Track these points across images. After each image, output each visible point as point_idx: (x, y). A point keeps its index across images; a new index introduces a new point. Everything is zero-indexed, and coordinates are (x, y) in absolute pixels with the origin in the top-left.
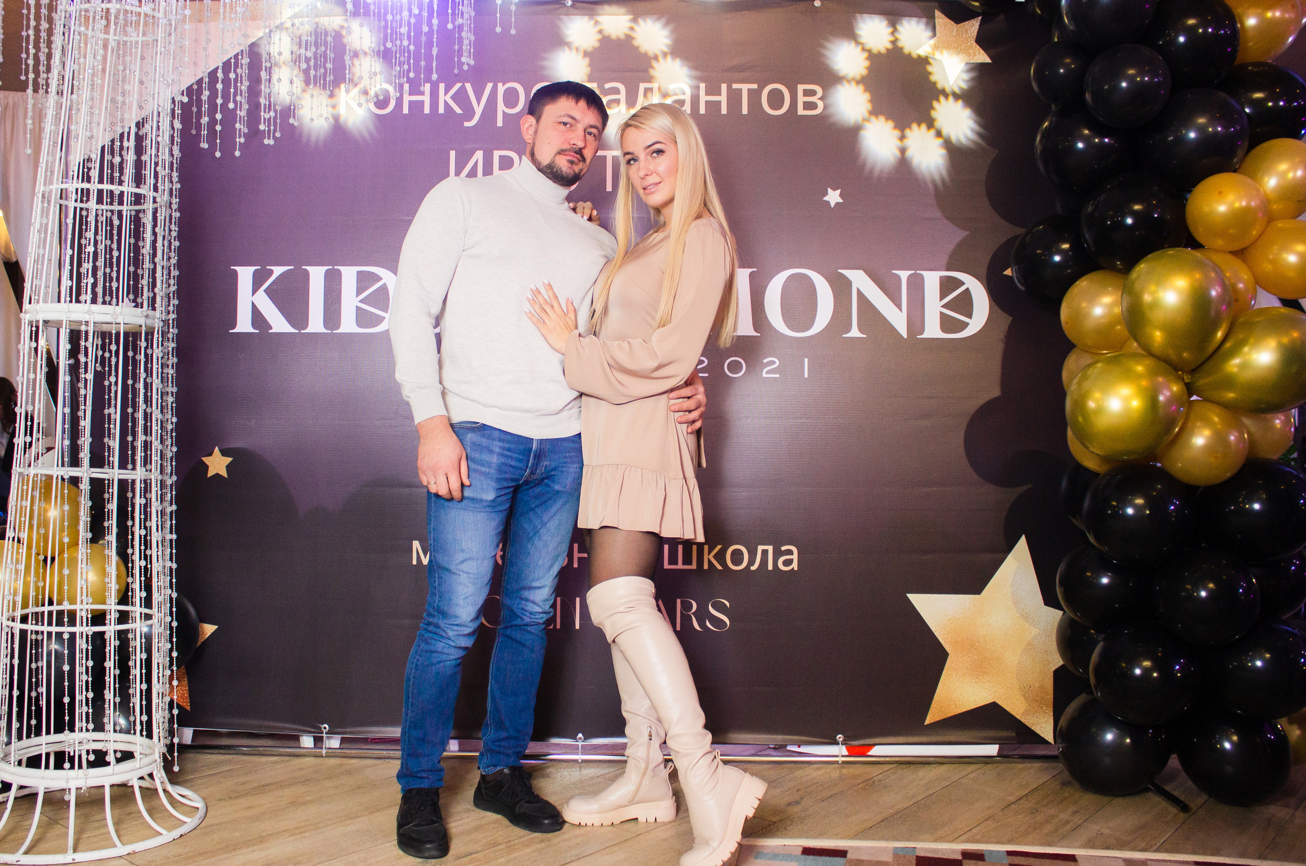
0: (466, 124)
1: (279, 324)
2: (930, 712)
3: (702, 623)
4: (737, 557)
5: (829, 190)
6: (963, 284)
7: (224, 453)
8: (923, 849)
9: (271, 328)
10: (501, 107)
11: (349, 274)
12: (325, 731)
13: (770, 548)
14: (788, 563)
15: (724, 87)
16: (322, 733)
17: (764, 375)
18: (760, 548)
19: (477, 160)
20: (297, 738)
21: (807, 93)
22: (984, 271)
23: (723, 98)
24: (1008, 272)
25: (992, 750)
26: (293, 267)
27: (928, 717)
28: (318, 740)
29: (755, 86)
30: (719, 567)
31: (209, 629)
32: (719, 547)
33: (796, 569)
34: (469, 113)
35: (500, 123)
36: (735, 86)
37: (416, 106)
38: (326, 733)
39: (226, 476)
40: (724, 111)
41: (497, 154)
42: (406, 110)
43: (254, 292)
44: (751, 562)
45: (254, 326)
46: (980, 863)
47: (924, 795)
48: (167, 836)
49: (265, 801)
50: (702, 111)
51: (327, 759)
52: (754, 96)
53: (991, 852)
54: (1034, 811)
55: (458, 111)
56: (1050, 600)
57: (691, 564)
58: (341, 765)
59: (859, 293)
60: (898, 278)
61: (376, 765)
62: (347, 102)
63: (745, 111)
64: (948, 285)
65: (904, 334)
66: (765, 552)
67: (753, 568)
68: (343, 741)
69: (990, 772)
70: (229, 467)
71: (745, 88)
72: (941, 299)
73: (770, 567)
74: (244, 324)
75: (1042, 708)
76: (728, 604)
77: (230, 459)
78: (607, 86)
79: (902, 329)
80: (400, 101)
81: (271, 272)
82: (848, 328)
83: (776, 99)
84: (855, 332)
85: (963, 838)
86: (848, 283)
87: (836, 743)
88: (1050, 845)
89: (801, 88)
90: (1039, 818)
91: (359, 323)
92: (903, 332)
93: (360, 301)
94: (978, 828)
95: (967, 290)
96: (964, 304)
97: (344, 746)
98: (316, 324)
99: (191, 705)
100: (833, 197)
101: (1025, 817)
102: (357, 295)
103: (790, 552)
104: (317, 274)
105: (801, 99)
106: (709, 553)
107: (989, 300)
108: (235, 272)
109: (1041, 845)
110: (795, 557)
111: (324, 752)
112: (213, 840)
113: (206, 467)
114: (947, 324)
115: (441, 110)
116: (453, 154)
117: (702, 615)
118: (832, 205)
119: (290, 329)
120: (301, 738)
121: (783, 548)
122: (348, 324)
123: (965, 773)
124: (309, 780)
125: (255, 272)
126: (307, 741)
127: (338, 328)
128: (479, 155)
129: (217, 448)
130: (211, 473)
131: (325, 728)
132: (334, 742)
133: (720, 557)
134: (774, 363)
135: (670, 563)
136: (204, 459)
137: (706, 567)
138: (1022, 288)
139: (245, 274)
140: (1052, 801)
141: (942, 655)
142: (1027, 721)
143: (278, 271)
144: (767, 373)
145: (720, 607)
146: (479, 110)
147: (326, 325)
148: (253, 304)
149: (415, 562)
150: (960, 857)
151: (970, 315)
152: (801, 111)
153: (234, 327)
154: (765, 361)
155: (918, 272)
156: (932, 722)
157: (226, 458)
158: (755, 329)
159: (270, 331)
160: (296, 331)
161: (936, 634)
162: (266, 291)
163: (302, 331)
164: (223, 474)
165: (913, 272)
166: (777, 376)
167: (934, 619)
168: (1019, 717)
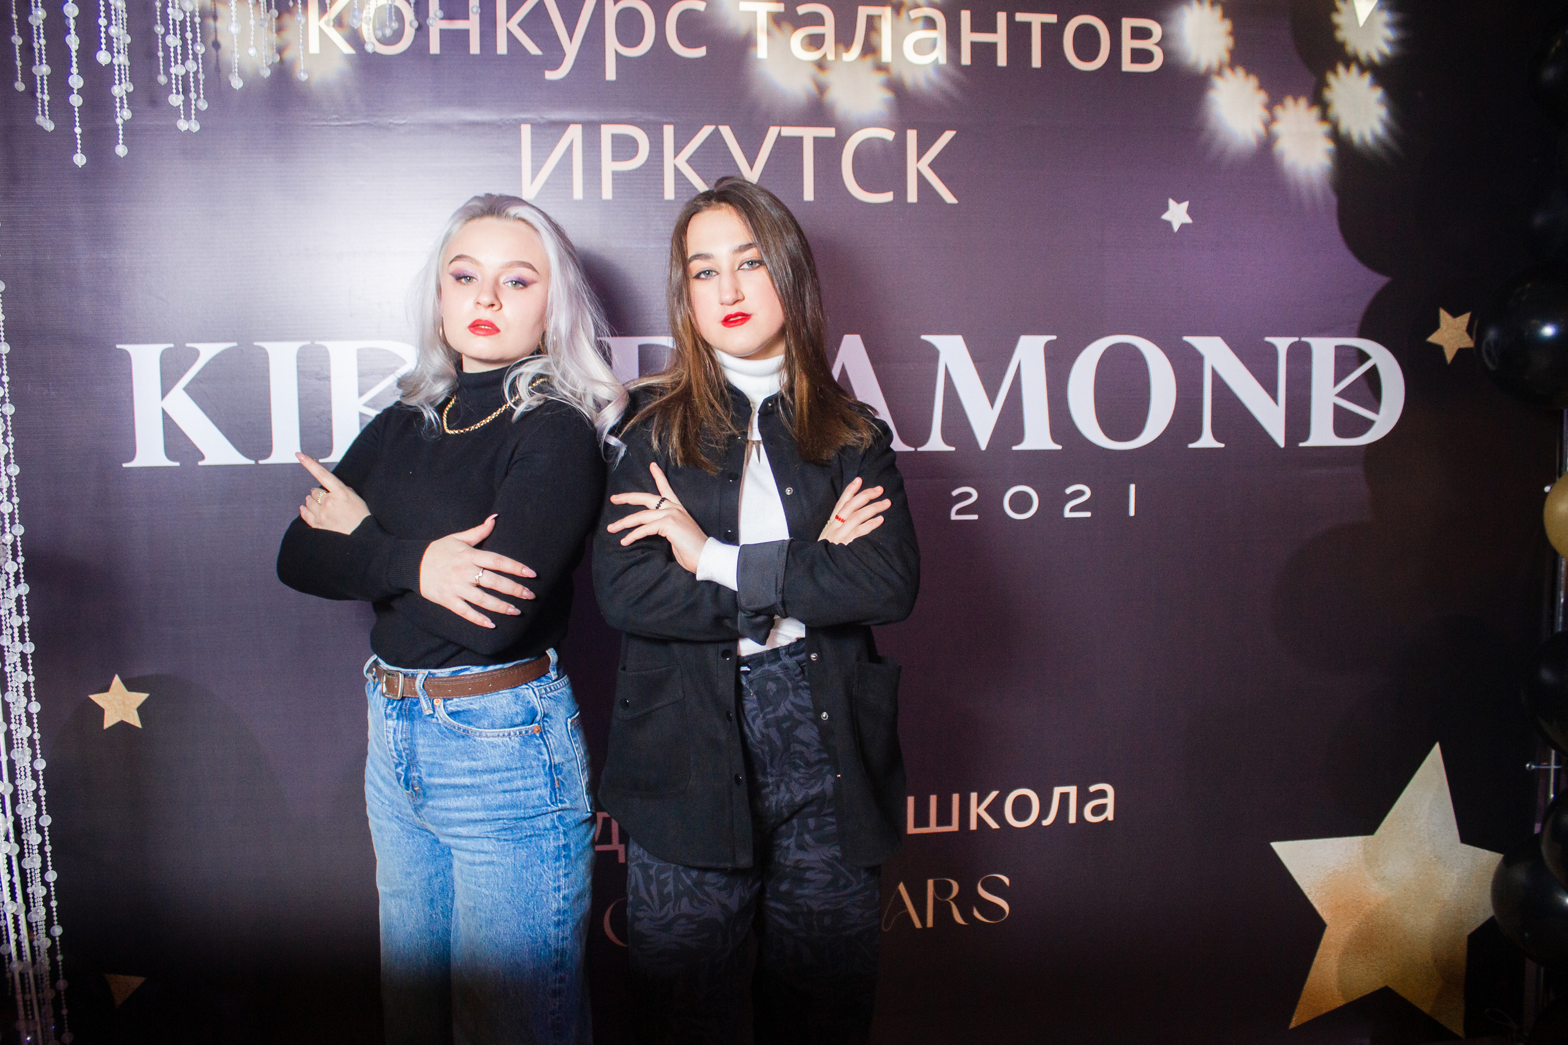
0: (550, 75)
1: (216, 448)
2: (1297, 1010)
3: (966, 914)
4: (1022, 808)
5: (1171, 202)
6: (1370, 358)
7: (131, 685)
9: (203, 458)
10: (612, 44)
11: (344, 355)
13: (1072, 790)
14: (1099, 810)
15: (1002, 18)
17: (1068, 514)
18: (1058, 791)
19: (572, 142)
21: (1141, 33)
23: (1000, 38)
26: (236, 345)
27: (1294, 1019)
29: (1052, 19)
30: (994, 825)
32: (994, 794)
33: (1111, 818)
34: (553, 53)
35: (611, 74)
36: (1020, 17)
37: (455, 40)
39: (138, 725)
40: (1002, 61)
41: (607, 131)
42: (435, 48)
43: (164, 393)
44: (1044, 812)
45: (169, 453)
50: (966, 59)
52: (1052, 35)
55: (533, 49)
56: (1469, 835)
57: (949, 823)
59: (1215, 374)
60: (1273, 350)
62: (321, 30)
63: (1036, 62)
64: (1347, 359)
65: (1281, 442)
66: (1065, 797)
67: (1046, 823)
70: (143, 710)
71: (1037, 20)
72: (1337, 381)
73: (1072, 819)
74: (149, 452)
76: (1006, 880)
77: (144, 696)
78: (802, 10)
79: (1277, 430)
80: (422, 30)
81: (196, 354)
82: (1197, 435)
83: (1087, 42)
84: (1207, 440)
86: (1198, 359)
89: (1127, 24)
92: (1279, 437)
93: (366, 405)
95: (1375, 368)
96: (1369, 390)
98: (286, 449)
100: (1177, 214)
102: (362, 393)
103: (1102, 794)
104: (282, 357)
105: (1128, 44)
106: (979, 803)
107: (1405, 382)
108: (126, 357)
110: (1110, 801)
113: (99, 711)
114: (1345, 423)
115: (502, 48)
116: (526, 130)
117: (968, 900)
118: (1176, 228)
119: (240, 460)
121: (1093, 789)
125: (164, 358)
128: (575, 133)
129: (117, 679)
130: (109, 723)
133: (996, 810)
134: (1080, 493)
135: (916, 825)
136: (93, 698)
137: (973, 826)
139: (145, 359)
141: (1317, 929)
143: (208, 351)
144: (1072, 510)
145: (995, 887)
146: (571, 49)
148: (164, 412)
151: (1376, 409)
152: (1127, 66)
153: (131, 458)
154: (1069, 491)
155: (1304, 339)
156: (1299, 1024)
157: (135, 694)
158: (1055, 439)
159: (201, 463)
160: (252, 462)
161: (1310, 897)
162: (186, 389)
163: (261, 462)
164: (132, 723)
165: (1296, 339)
166: (1088, 514)
167: (1308, 877)
168: (1418, 1006)
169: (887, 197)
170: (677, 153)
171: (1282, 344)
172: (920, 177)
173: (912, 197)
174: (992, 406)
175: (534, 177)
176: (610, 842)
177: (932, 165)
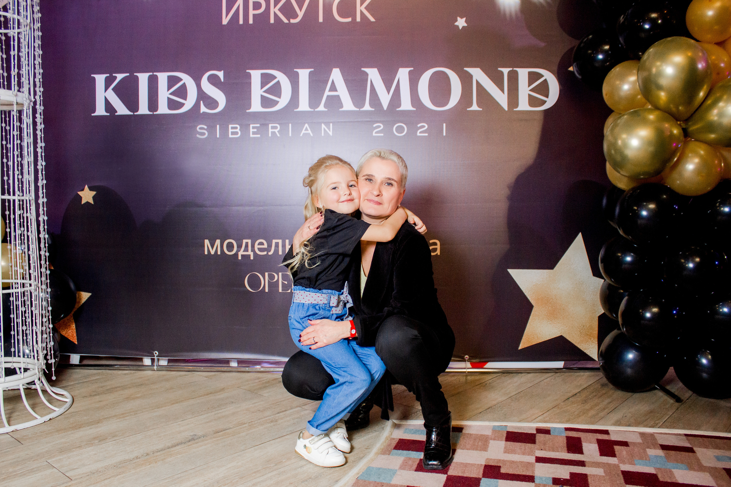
1: (122, 110)
2: (522, 342)
5: (459, 18)
6: (542, 76)
7: (91, 189)
8: (513, 427)
9: (117, 112)
11: (163, 77)
12: (156, 355)
16: (154, 356)
17: (418, 134)
19: (239, 5)
20: (141, 360)
22: (555, 68)
24: (571, 69)
25: (560, 364)
26: (128, 74)
27: (521, 345)
28: (153, 360)
31: (85, 296)
33: (439, 254)
38: (157, 356)
39: (93, 203)
43: (106, 89)
45: (107, 111)
46: (547, 436)
47: (517, 392)
48: (40, 420)
49: (110, 398)
51: (157, 371)
53: (555, 428)
54: (585, 401)
56: (596, 273)
58: (164, 375)
59: (477, 82)
60: (502, 73)
61: (186, 375)
64: (533, 77)
65: (506, 108)
68: (169, 361)
69: (558, 378)
70: (94, 198)
72: (529, 85)
74: (100, 111)
75: (591, 339)
77: (94, 193)
79: (505, 104)
81: (116, 78)
82: (471, 105)
84: (475, 107)
85: (538, 419)
86: (471, 77)
87: (464, 361)
88: (593, 423)
90: (587, 406)
91: (170, 108)
93: (170, 94)
94: (548, 413)
95: (545, 81)
96: (544, 89)
97: (170, 364)
98: (143, 109)
99: (77, 341)
100: (461, 23)
101: (578, 406)
102: (168, 90)
103: (435, 244)
104: (143, 78)
107: (559, 86)
108: (94, 78)
109: (587, 424)
110: (438, 247)
111: (155, 368)
112: (69, 422)
113: (81, 198)
114: (534, 101)
118: (461, 28)
119: (129, 113)
120: (143, 360)
122: (163, 109)
123: (543, 378)
124: (142, 385)
125: (106, 78)
126: (147, 361)
127: (157, 110)
129: (86, 186)
130: (83, 202)
131: (156, 353)
132: (164, 362)
134: (424, 127)
136: (79, 193)
138: (580, 77)
139: (100, 79)
140: (596, 396)
141: (530, 307)
142: (581, 347)
143: (120, 77)
144: (420, 133)
147: (150, 109)
148: (105, 97)
149: (206, 253)
150: (535, 432)
151: (547, 96)
153: (94, 112)
154: (419, 125)
155: (514, 69)
156: (523, 348)
157: (92, 192)
158: (413, 106)
159: (116, 114)
160: (132, 113)
161: (526, 294)
162: (113, 89)
163: (135, 114)
164: (90, 202)
165: (511, 69)
166: (427, 135)
167: (524, 285)
168: (576, 345)
169: (349, 20)
170: (275, 6)
171: (506, 71)
172: (362, 12)
173: (358, 19)
174: (389, 94)
175: (226, 17)
176: (247, 251)
177: (366, 8)
